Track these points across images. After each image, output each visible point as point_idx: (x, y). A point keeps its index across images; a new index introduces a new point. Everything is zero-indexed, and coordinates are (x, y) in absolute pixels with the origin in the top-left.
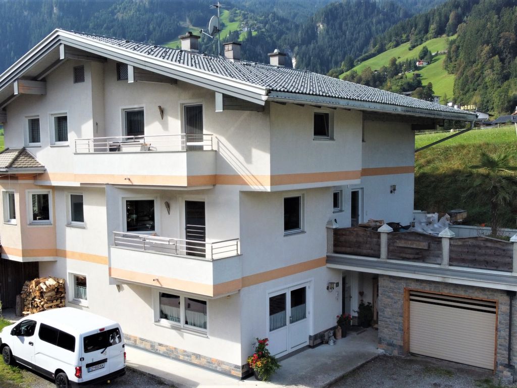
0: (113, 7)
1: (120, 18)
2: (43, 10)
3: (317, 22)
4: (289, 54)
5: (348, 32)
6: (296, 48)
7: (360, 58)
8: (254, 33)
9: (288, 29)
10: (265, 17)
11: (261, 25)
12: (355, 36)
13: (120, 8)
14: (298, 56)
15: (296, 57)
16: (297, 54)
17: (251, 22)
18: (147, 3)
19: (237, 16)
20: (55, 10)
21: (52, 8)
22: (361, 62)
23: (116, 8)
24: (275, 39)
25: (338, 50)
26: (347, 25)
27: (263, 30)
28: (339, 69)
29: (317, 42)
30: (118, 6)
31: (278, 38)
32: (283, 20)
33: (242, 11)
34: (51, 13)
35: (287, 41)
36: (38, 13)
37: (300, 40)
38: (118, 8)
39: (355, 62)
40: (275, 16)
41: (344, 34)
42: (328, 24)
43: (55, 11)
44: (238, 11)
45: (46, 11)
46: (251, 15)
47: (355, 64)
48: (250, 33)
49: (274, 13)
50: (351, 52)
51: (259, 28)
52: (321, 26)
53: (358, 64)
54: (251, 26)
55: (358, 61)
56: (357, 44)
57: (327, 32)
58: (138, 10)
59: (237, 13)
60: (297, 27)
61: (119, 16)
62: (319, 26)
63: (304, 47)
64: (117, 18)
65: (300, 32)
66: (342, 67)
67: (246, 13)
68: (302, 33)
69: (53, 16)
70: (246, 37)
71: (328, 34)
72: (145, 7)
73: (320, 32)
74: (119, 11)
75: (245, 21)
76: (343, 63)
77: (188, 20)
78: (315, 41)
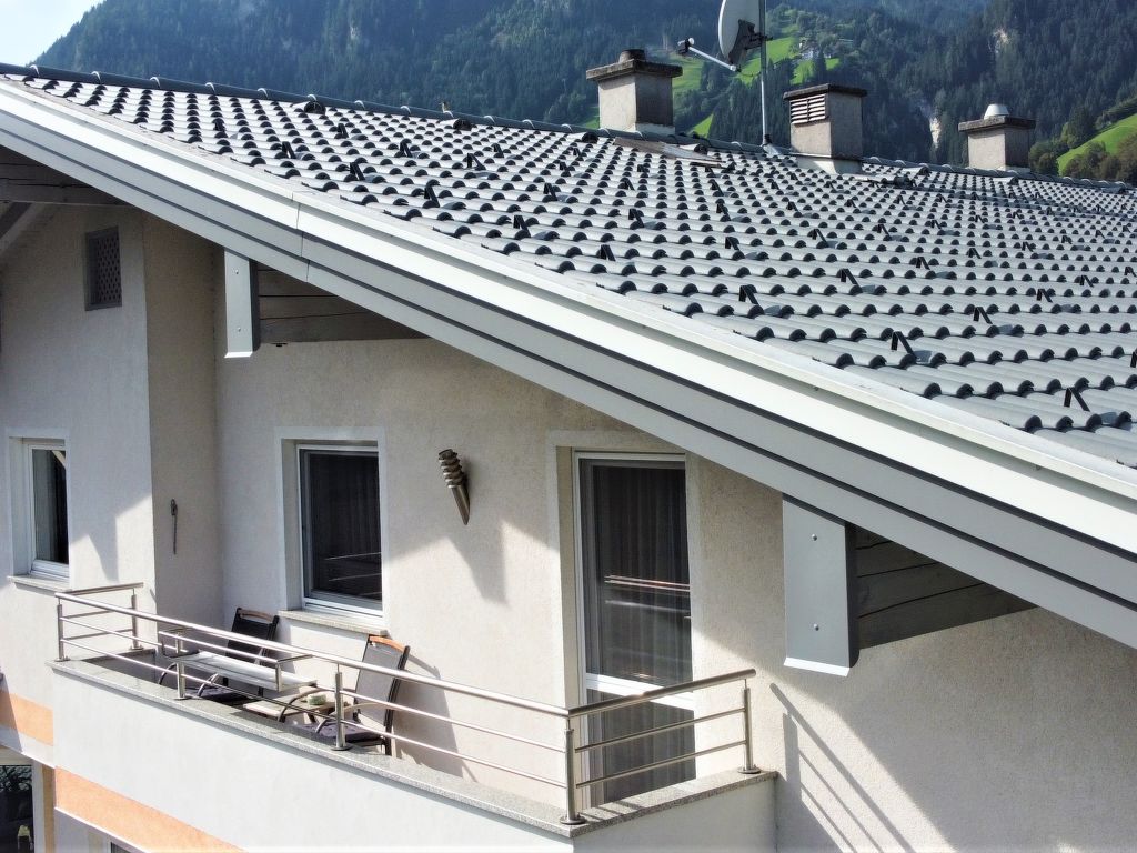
0: (487, 19)
1: (503, 45)
2: (325, 35)
3: (993, 27)
4: (923, 109)
5: (1074, 48)
6: (940, 95)
7: (1112, 110)
8: (831, 64)
9: (917, 48)
10: (859, 22)
11: (849, 43)
12: (1094, 55)
13: (504, 21)
14: (945, 115)
15: (939, 117)
16: (942, 110)
17: (822, 36)
18: (567, 6)
19: (786, 25)
20: (353, 34)
21: (346, 30)
22: (1114, 122)
23: (493, 22)
24: (884, 72)
25: (1052, 93)
26: (1072, 30)
27: (855, 53)
28: (1055, 142)
29: (993, 76)
30: (498, 15)
31: (893, 72)
32: (902, 27)
33: (801, 12)
34: (343, 41)
35: (915, 78)
36: (315, 43)
37: (949, 73)
38: (499, 21)
39: (1098, 122)
40: (884, 18)
41: (1066, 51)
42: (1022, 31)
43: (353, 37)
44: (789, 12)
45: (331, 37)
46: (821, 18)
47: (1098, 128)
48: (820, 63)
49: (881, 12)
50: (1084, 96)
51: (843, 50)
52: (1004, 36)
53: (1105, 128)
54: (824, 44)
55: (1107, 119)
56: (1103, 76)
57: (1021, 48)
58: (547, 23)
59: (788, 17)
60: (941, 42)
61: (502, 39)
62: (999, 36)
63: (960, 92)
64: (497, 44)
65: (949, 53)
66: (1063, 136)
67: (810, 14)
68: (953, 56)
69: (349, 47)
70: (811, 73)
71: (1023, 56)
72: (561, 13)
73: (1002, 52)
74: (500, 30)
75: (809, 33)
76: (1066, 126)
77: (665, 40)
78: (988, 74)
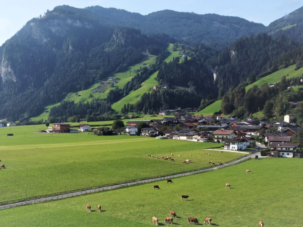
0: (103, 44)
1: (107, 51)
2: (63, 47)
3: (231, 50)
4: (212, 71)
5: (251, 56)
6: (216, 67)
8: (189, 58)
9: (211, 54)
10: (196, 47)
11: (193, 53)
12: (256, 58)
13: (107, 45)
15: (216, 73)
16: (217, 71)
17: (187, 51)
18: (123, 42)
19: (178, 48)
21: (69, 46)
22: (260, 78)
23: (105, 45)
24: (202, 61)
25: (245, 68)
26: (251, 51)
27: (195, 56)
28: (245, 82)
29: (230, 63)
31: (205, 61)
32: (208, 49)
33: (182, 44)
34: (68, 49)
35: (210, 63)
36: (61, 50)
37: (219, 62)
39: (256, 78)
40: (203, 46)
41: (249, 57)
42: (238, 51)
43: (70, 48)
44: (179, 44)
45: (65, 48)
46: (187, 46)
48: (186, 58)
50: (253, 69)
51: (192, 55)
53: (258, 79)
54: (187, 53)
56: (258, 64)
57: (238, 56)
58: (118, 46)
59: (178, 46)
60: (217, 53)
62: (232, 52)
63: (221, 67)
64: (105, 51)
66: (247, 81)
67: (184, 45)
68: (220, 57)
69: (69, 51)
70: (184, 61)
71: (238, 58)
72: (122, 44)
73: (233, 56)
74: (106, 47)
75: (184, 50)
76: (248, 79)
77: (147, 51)
78: (229, 62)
